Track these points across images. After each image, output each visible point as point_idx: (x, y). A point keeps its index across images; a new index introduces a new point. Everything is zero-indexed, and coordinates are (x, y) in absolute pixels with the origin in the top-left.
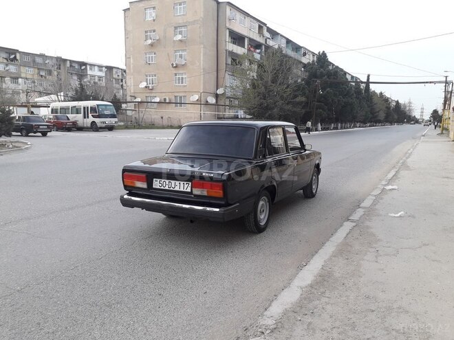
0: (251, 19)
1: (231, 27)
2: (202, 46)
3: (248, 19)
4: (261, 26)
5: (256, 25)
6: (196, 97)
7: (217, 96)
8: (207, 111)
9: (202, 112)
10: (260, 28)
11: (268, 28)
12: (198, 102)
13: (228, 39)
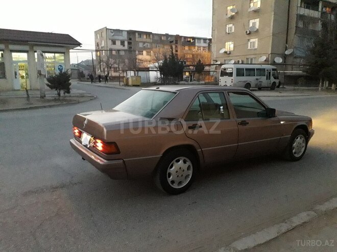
6: (264, 58)
12: (266, 63)
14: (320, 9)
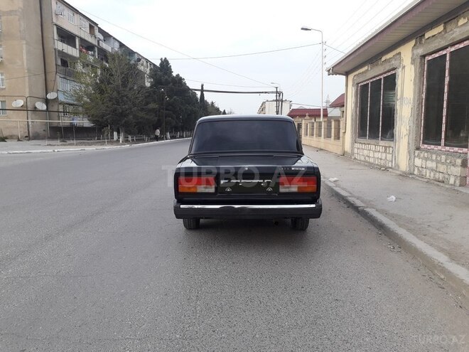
0: (81, 17)
1: (59, 23)
2: (25, 42)
3: (77, 16)
4: (93, 26)
5: (87, 24)
6: (20, 103)
7: (47, 101)
8: (36, 119)
9: (30, 120)
10: (91, 28)
11: (99, 28)
12: (24, 108)
13: (56, 36)
14: (77, 46)
